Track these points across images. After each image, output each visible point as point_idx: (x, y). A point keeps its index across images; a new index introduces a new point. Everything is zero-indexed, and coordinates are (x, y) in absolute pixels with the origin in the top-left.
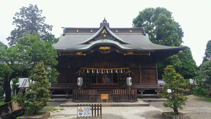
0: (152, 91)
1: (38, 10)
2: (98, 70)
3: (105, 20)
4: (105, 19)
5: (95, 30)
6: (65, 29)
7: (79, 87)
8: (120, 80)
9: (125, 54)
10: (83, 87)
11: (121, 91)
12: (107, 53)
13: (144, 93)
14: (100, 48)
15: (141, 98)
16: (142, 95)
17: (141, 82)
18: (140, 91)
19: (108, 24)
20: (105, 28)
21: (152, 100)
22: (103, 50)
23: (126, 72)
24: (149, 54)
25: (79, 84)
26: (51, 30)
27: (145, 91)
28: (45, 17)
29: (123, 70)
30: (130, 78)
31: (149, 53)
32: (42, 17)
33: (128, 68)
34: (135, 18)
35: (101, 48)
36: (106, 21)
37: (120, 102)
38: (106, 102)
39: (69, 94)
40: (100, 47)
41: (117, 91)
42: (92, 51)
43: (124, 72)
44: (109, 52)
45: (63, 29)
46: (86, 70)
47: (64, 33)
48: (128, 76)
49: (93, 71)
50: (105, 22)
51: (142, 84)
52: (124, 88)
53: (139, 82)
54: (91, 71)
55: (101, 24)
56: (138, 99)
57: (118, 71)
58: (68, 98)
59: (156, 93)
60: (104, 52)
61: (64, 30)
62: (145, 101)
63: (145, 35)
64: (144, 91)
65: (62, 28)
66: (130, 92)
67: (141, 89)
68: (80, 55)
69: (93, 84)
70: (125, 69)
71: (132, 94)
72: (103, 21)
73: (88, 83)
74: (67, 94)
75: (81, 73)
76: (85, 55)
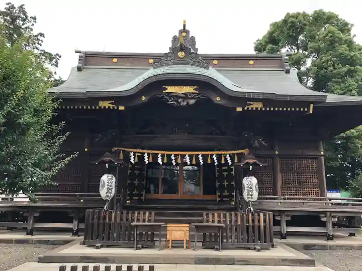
0: (313, 219)
2: (163, 156)
3: (184, 30)
4: (184, 26)
6: (82, 55)
8: (221, 186)
9: (239, 109)
11: (225, 216)
12: (188, 103)
13: (289, 224)
14: (167, 91)
15: (283, 236)
16: (285, 229)
18: (278, 218)
19: (193, 38)
21: (315, 245)
22: (176, 97)
23: (240, 161)
24: (309, 108)
25: (103, 193)
26: (56, 66)
27: (293, 217)
28: (42, 35)
30: (253, 180)
32: (35, 33)
33: (245, 151)
34: (261, 38)
36: (187, 32)
37: (223, 249)
38: (183, 247)
40: (166, 87)
41: (216, 215)
42: (143, 98)
43: (236, 161)
44: (192, 102)
46: (127, 156)
47: (80, 65)
48: (247, 173)
49: (148, 158)
50: (184, 34)
52: (235, 209)
55: (175, 40)
56: (275, 241)
58: (76, 233)
59: (323, 224)
60: (177, 101)
61: (80, 57)
62: (293, 246)
63: (288, 72)
64: (289, 218)
65: (77, 52)
66: (253, 221)
67: (281, 212)
68: (109, 107)
69: (149, 196)
70: (237, 154)
71: (259, 227)
72: (181, 32)
73: (136, 192)
74: (76, 222)
75: (110, 162)
76: (122, 108)
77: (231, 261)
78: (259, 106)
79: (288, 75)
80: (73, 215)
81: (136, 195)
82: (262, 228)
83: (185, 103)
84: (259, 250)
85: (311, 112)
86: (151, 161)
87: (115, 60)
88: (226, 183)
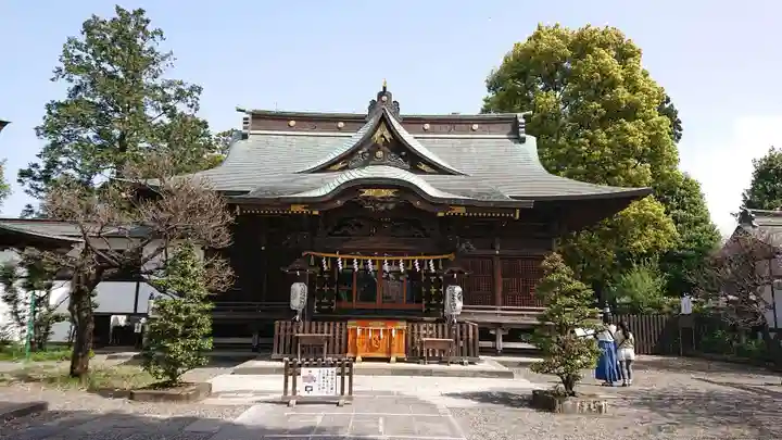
2: (359, 261)
3: (384, 93)
4: (385, 88)
5: (354, 121)
6: (248, 116)
7: (296, 312)
8: (428, 293)
9: (441, 214)
10: (308, 313)
12: (386, 207)
13: (505, 339)
14: (364, 195)
15: (493, 352)
16: (501, 345)
17: (500, 300)
18: (493, 332)
19: (396, 104)
20: (384, 120)
24: (515, 215)
27: (512, 331)
29: (436, 262)
30: (458, 289)
31: (518, 211)
33: (451, 257)
35: (367, 193)
36: (389, 96)
39: (262, 335)
40: (364, 190)
42: (339, 202)
43: (441, 267)
44: (391, 206)
45: (245, 115)
46: (318, 261)
47: (246, 131)
48: (451, 281)
49: (343, 263)
50: (384, 98)
51: (503, 310)
53: (494, 302)
54: (334, 262)
55: (373, 105)
56: (481, 357)
57: (421, 264)
58: (256, 349)
60: (374, 206)
61: (244, 119)
62: (505, 364)
63: (522, 141)
64: (507, 333)
66: (461, 332)
67: (498, 325)
68: (302, 213)
69: (345, 304)
71: (468, 341)
72: (381, 95)
73: (325, 300)
74: (256, 337)
76: (316, 213)
78: (462, 211)
79: (522, 146)
80: (252, 328)
81: (325, 304)
82: (471, 341)
83: (383, 208)
84: (466, 364)
85: (518, 216)
86: (345, 266)
87: (292, 123)
88: (433, 290)
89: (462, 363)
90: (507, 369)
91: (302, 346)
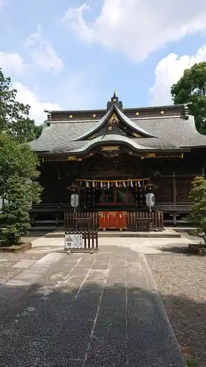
1: (3, 78)
2: (103, 183)
3: (115, 97)
4: (115, 95)
5: (100, 114)
6: (50, 114)
7: (73, 208)
8: (139, 197)
9: (142, 158)
10: (81, 208)
11: (139, 214)
13: (178, 219)
14: (103, 150)
15: (174, 225)
16: (175, 221)
17: (175, 200)
18: (171, 215)
19: (121, 103)
20: (115, 111)
22: (108, 152)
24: (181, 156)
25: (72, 204)
26: (28, 114)
27: (180, 214)
28: (16, 91)
29: (141, 182)
30: (152, 195)
31: (182, 154)
32: (10, 90)
33: (149, 179)
34: (176, 83)
35: (105, 149)
36: (117, 99)
37: (139, 231)
39: (60, 219)
40: (103, 147)
41: (134, 213)
42: (91, 154)
43: (144, 184)
44: (117, 155)
45: (47, 114)
46: (84, 183)
47: (49, 122)
48: (149, 191)
49: (95, 184)
50: (115, 100)
51: (177, 204)
52: (145, 211)
53: (172, 201)
54: (91, 183)
55: (109, 104)
56: (164, 228)
57: (134, 183)
58: (58, 225)
60: (109, 155)
61: (48, 116)
62: (177, 231)
63: (187, 118)
64: (178, 215)
65: (45, 112)
66: (154, 216)
67: (173, 212)
68: (74, 160)
69: (98, 204)
70: (145, 181)
71: (158, 220)
72: (113, 99)
73: (89, 202)
74: (57, 220)
75: (75, 188)
76: (80, 160)
77: (138, 236)
78: (153, 155)
80: (55, 216)
81: (89, 204)
82: (159, 220)
83: (113, 156)
84: (157, 231)
85: (182, 157)
86: (96, 186)
87: (71, 116)
88: (141, 196)
89: (155, 231)
90: (178, 233)
91: (78, 224)
